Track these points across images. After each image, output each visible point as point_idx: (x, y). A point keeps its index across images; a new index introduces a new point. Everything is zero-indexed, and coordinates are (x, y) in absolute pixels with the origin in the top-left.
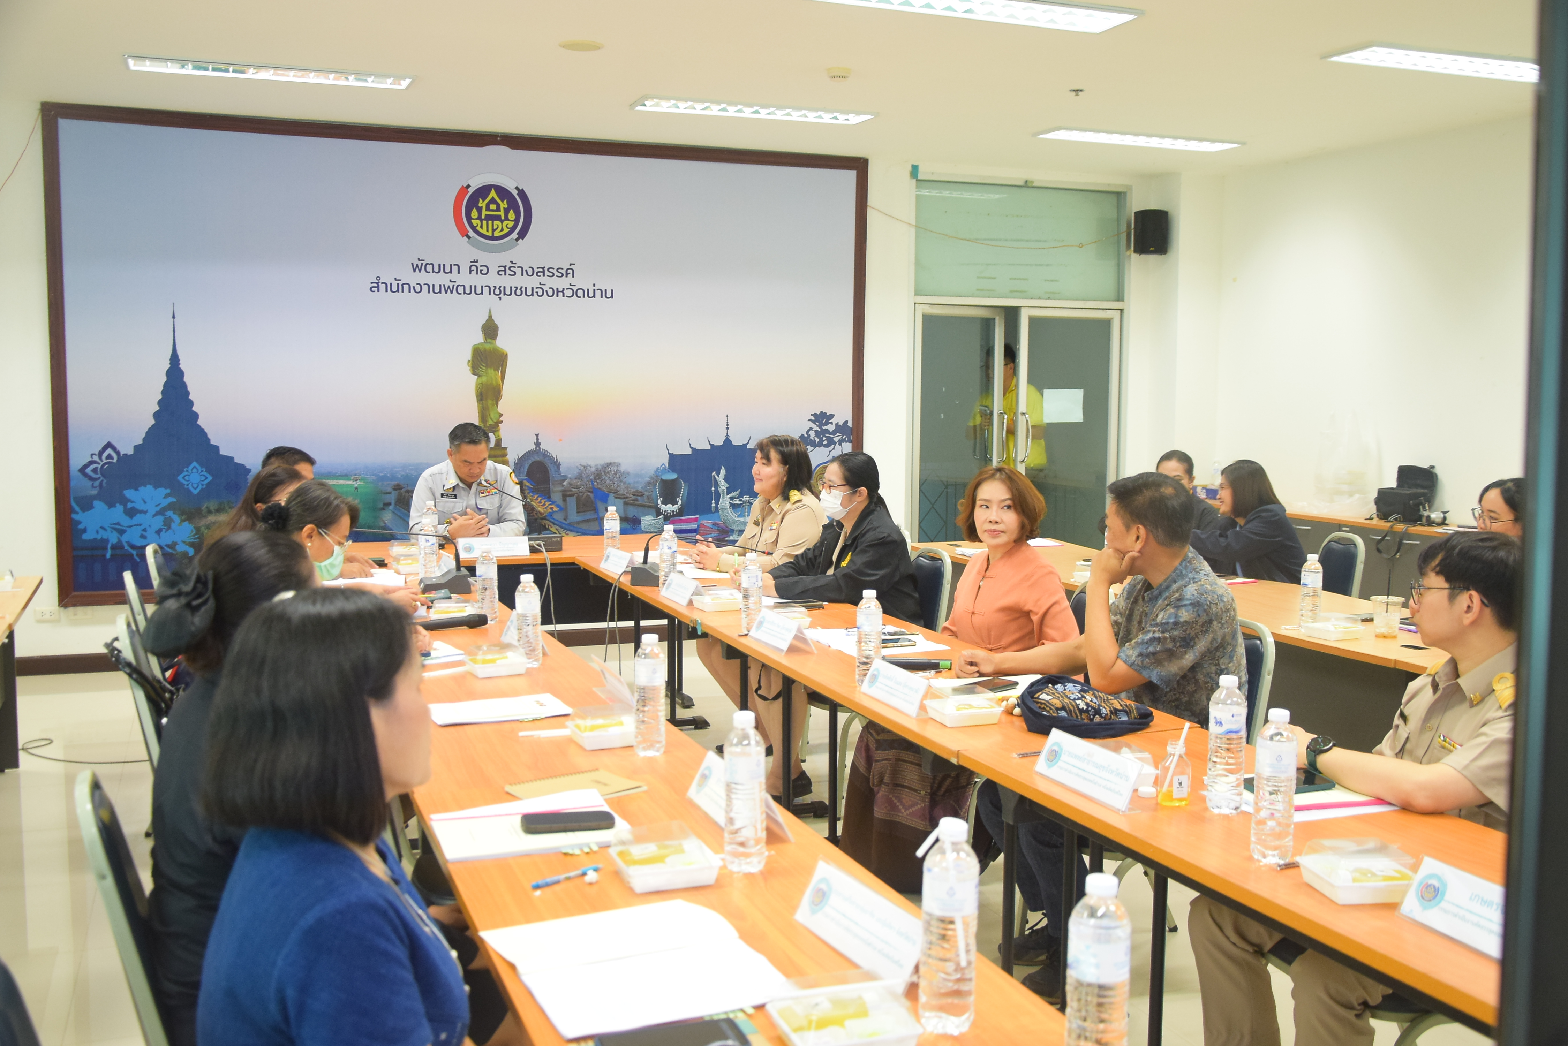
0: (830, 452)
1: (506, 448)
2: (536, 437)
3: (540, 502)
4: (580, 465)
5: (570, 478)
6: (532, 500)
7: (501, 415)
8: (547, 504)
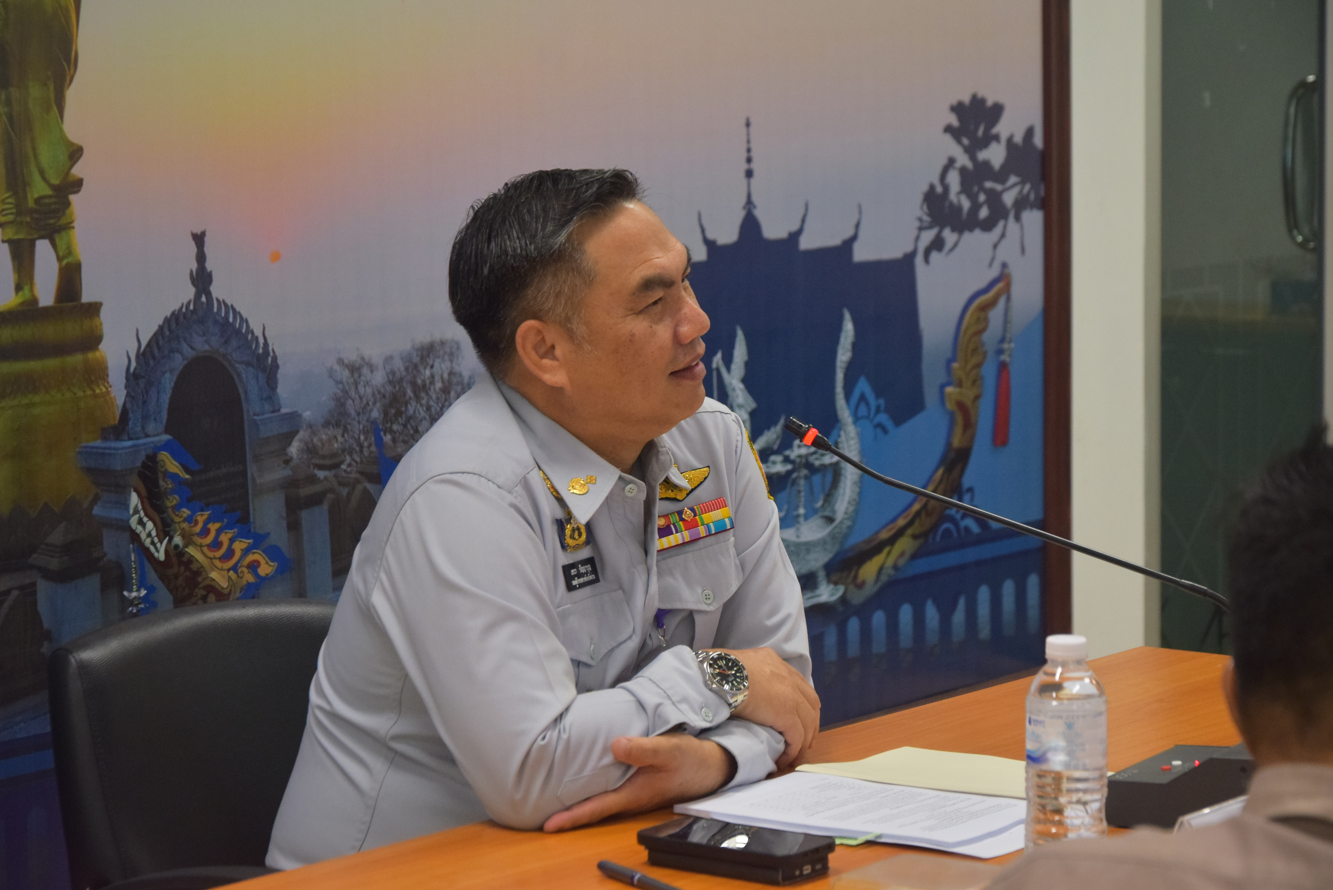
0: (995, 246)
1: (94, 309)
2: (194, 249)
3: (216, 545)
4: (340, 361)
5: (310, 426)
6: (188, 539)
7: (76, 153)
8: (239, 546)
